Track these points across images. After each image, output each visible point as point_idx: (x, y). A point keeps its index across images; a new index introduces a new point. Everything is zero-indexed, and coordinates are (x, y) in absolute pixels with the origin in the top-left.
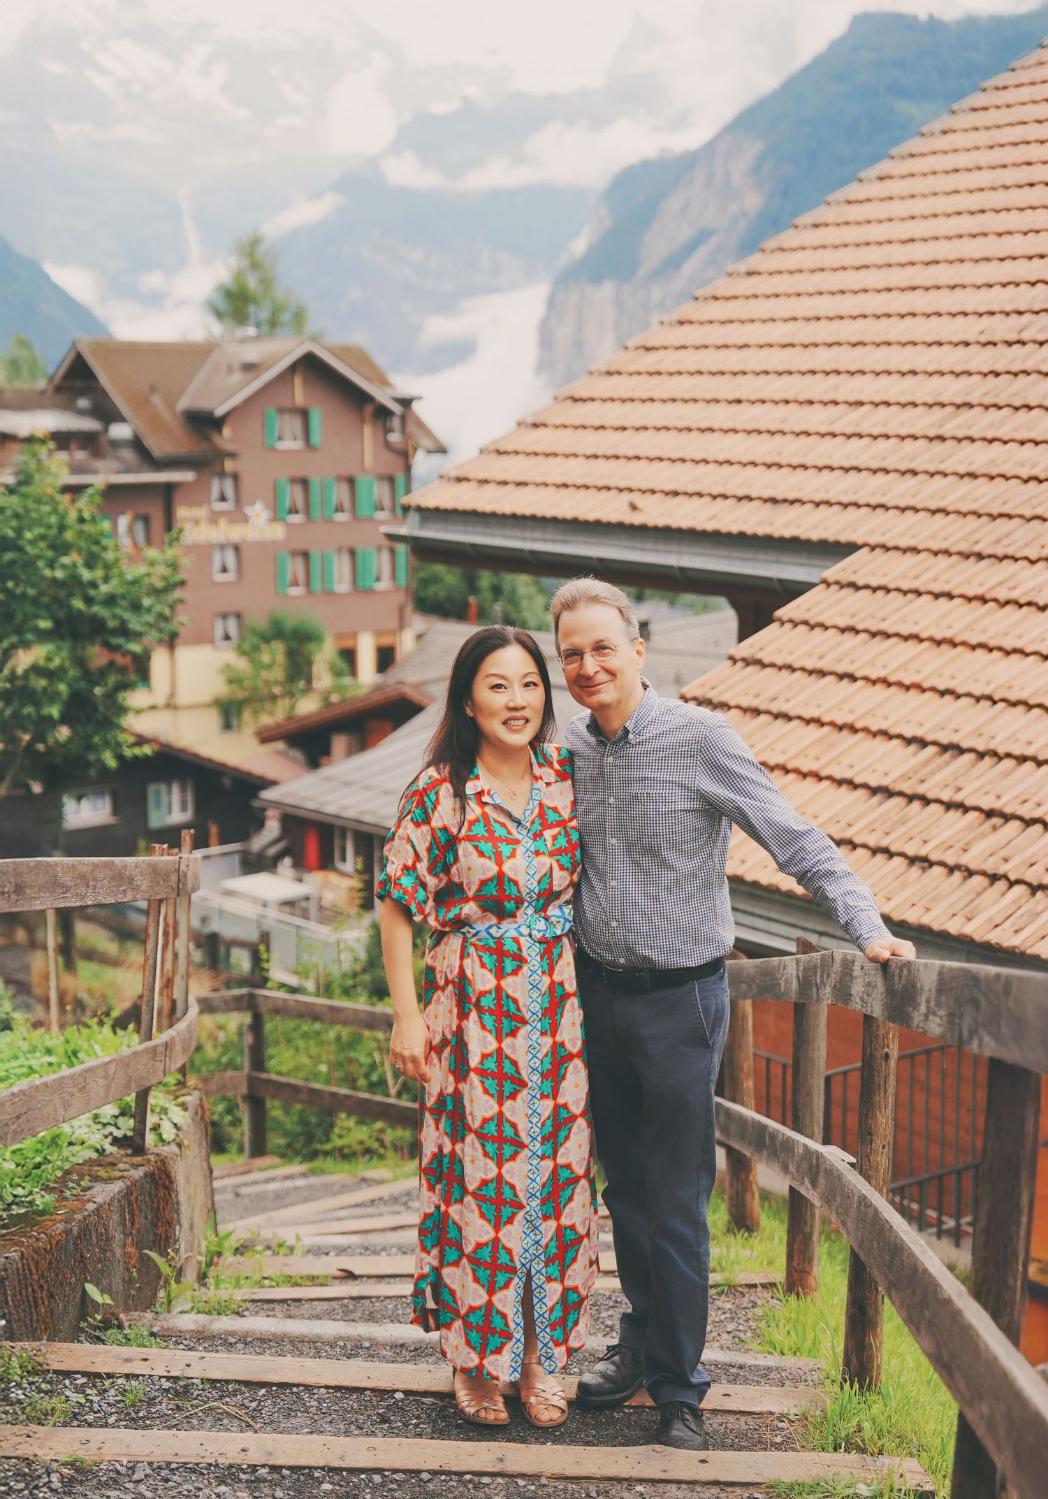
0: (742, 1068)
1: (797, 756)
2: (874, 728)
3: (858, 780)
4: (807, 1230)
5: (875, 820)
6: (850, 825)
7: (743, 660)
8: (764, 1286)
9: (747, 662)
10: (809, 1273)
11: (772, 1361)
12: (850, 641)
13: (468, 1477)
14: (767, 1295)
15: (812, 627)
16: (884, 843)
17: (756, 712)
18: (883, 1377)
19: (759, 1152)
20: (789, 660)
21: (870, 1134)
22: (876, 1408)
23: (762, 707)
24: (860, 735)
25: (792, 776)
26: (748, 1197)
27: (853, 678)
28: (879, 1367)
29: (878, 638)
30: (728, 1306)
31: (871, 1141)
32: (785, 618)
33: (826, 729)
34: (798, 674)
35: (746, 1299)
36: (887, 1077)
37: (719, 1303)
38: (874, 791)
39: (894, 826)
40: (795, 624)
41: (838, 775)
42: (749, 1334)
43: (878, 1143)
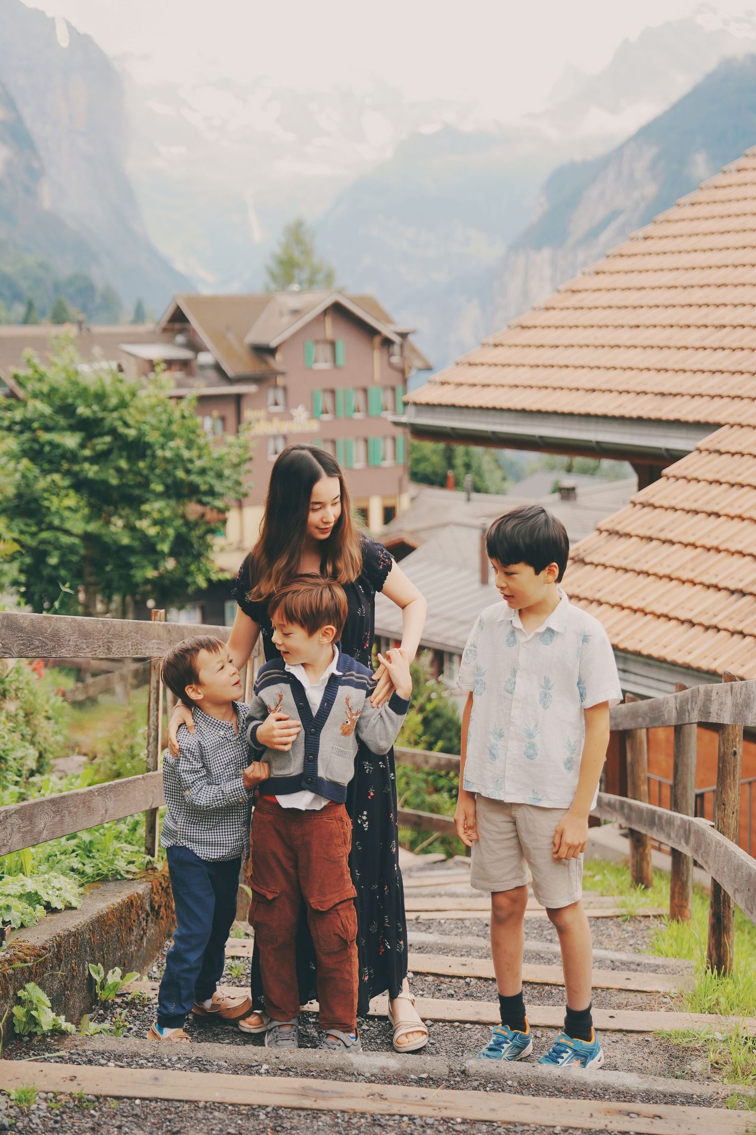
0: (639, 778)
1: (678, 569)
2: (733, 549)
3: (721, 585)
4: (684, 878)
5: (733, 612)
6: (715, 616)
7: (641, 503)
8: (655, 916)
9: (643, 505)
10: (685, 907)
11: (659, 961)
12: (716, 490)
13: (456, 1024)
14: (656, 922)
15: (689, 481)
16: (739, 628)
17: (650, 539)
18: (734, 967)
19: (651, 829)
20: (673, 503)
21: (724, 804)
22: (730, 988)
23: (654, 536)
24: (723, 554)
25: (675, 583)
26: (645, 864)
27: (718, 515)
28: (731, 960)
29: (735, 488)
30: (630, 929)
31: (725, 809)
32: (670, 475)
33: (699, 550)
34: (679, 513)
35: (642, 924)
36: (735, 767)
37: (624, 927)
38: (733, 592)
39: (747, 616)
40: (677, 479)
41: (707, 582)
42: (644, 947)
43: (729, 810)
